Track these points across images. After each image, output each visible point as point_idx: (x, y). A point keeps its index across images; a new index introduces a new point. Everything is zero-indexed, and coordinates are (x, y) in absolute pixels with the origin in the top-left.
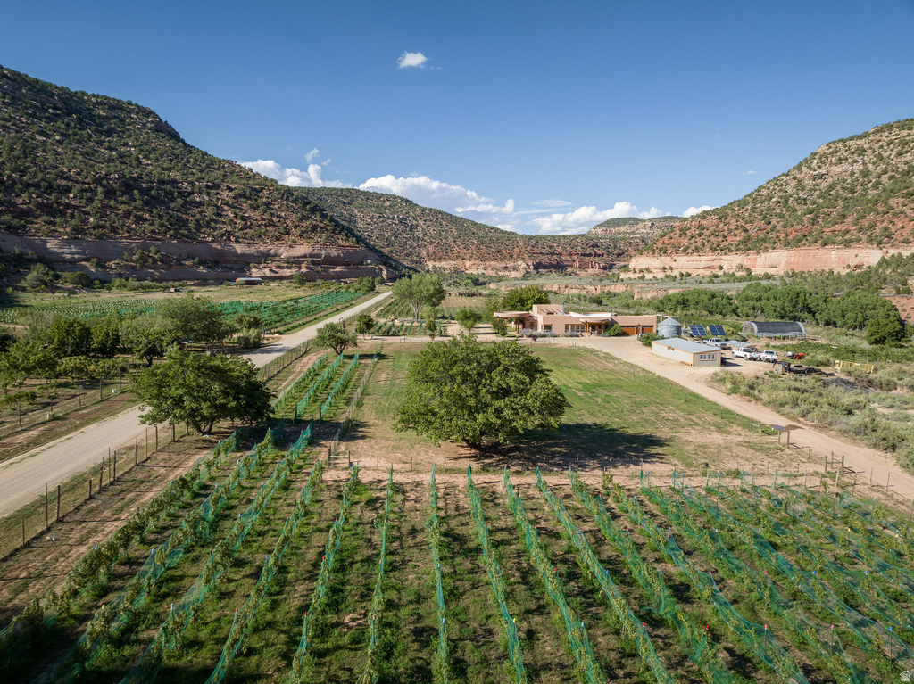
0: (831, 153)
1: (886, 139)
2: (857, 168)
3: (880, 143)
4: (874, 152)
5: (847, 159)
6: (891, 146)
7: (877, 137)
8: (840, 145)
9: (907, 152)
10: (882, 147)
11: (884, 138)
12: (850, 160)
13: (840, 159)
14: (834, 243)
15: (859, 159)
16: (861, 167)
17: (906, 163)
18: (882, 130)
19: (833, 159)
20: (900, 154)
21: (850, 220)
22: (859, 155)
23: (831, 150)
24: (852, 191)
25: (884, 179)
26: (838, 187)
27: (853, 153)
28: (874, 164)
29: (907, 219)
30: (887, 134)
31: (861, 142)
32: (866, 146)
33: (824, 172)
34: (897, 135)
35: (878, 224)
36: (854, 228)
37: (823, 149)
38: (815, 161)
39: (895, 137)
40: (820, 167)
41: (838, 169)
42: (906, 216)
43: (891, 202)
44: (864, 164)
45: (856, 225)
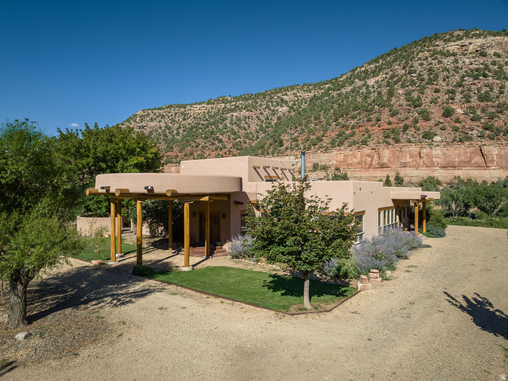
0: (146, 115)
1: (174, 112)
2: (163, 124)
3: (171, 114)
4: (169, 117)
5: (156, 119)
6: (177, 115)
7: (169, 110)
8: (150, 111)
9: (188, 119)
10: (172, 115)
11: (172, 111)
12: (158, 120)
13: (152, 119)
14: (172, 162)
15: (162, 120)
16: (164, 124)
17: (189, 124)
18: (170, 107)
19: (148, 118)
20: (184, 119)
21: (175, 150)
22: (162, 118)
23: (145, 114)
24: (166, 136)
25: (181, 131)
26: (155, 134)
27: (158, 117)
28: (171, 123)
29: (210, 150)
30: (173, 109)
31: (161, 111)
32: (164, 114)
33: (144, 125)
34: (179, 110)
35: (195, 152)
36: (180, 154)
37: (140, 112)
38: (138, 119)
39: (177, 111)
40: (142, 122)
41: (153, 124)
42: (209, 149)
43: (197, 141)
44: (165, 123)
45: (182, 153)
